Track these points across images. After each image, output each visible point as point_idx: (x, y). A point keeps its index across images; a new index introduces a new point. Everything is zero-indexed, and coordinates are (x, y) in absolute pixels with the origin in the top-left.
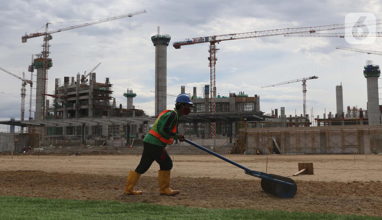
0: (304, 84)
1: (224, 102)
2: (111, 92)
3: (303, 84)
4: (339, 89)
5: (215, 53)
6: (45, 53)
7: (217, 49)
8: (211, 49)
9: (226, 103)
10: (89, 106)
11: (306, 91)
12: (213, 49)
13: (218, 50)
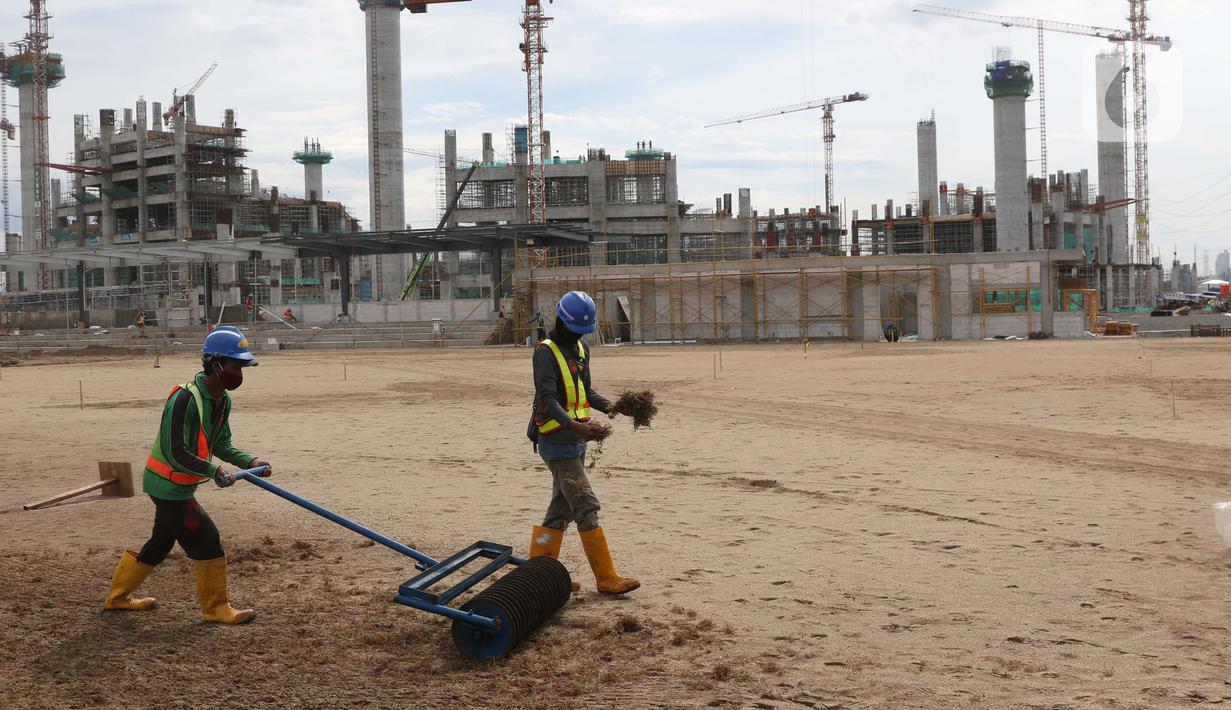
0: (828, 116)
1: (572, 175)
2: (241, 153)
3: (825, 117)
4: (927, 131)
5: (539, 28)
6: (38, 39)
7: (546, 19)
8: (527, 19)
9: (578, 178)
10: (176, 196)
11: (834, 136)
12: (534, 19)
13: (550, 21)
